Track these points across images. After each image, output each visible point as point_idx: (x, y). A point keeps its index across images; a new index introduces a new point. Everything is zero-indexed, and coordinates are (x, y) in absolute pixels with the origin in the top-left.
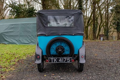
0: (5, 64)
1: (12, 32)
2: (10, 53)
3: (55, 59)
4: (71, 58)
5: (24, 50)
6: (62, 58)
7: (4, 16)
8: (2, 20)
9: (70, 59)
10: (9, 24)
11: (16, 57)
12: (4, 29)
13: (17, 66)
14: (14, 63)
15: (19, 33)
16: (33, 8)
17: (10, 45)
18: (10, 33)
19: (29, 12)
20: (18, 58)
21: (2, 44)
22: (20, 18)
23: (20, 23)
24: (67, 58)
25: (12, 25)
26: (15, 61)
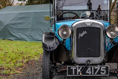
0: (9, 65)
1: (22, 23)
2: (17, 51)
5: (36, 49)
7: (11, 3)
8: (9, 7)
10: (18, 12)
11: (25, 56)
12: (11, 20)
13: (25, 68)
14: (21, 64)
15: (30, 25)
17: (18, 42)
18: (19, 25)
20: (27, 58)
21: (7, 40)
22: (32, 4)
23: (32, 11)
25: (22, 14)
26: (22, 62)
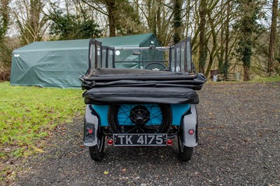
3: (129, 136)
4: (164, 134)
6: (144, 136)
9: (163, 138)
19: (85, 30)
24: (156, 136)
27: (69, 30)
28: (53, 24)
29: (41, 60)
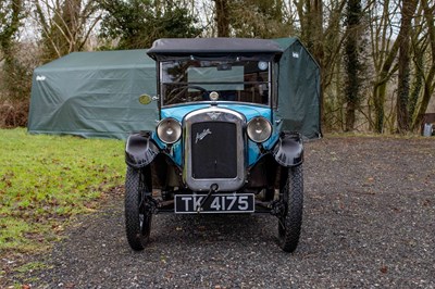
0: (69, 196)
1: (106, 96)
2: (91, 164)
7: (82, 40)
8: (75, 53)
10: (96, 68)
11: (109, 177)
12: (80, 86)
13: (105, 203)
14: (97, 194)
15: (127, 101)
16: (184, 11)
17: (98, 143)
18: (99, 101)
19: (168, 29)
20: (112, 179)
21: (70, 137)
22: (135, 48)
23: (132, 66)
25: (106, 72)
26: (100, 189)
27: (137, 28)
28: (107, 18)
29: (84, 87)
